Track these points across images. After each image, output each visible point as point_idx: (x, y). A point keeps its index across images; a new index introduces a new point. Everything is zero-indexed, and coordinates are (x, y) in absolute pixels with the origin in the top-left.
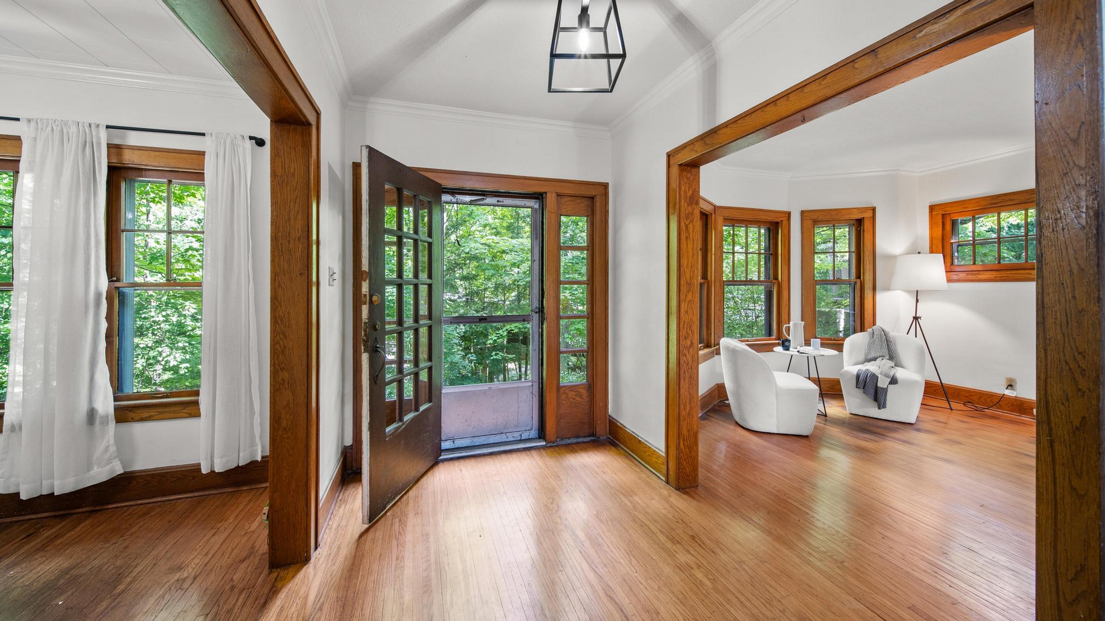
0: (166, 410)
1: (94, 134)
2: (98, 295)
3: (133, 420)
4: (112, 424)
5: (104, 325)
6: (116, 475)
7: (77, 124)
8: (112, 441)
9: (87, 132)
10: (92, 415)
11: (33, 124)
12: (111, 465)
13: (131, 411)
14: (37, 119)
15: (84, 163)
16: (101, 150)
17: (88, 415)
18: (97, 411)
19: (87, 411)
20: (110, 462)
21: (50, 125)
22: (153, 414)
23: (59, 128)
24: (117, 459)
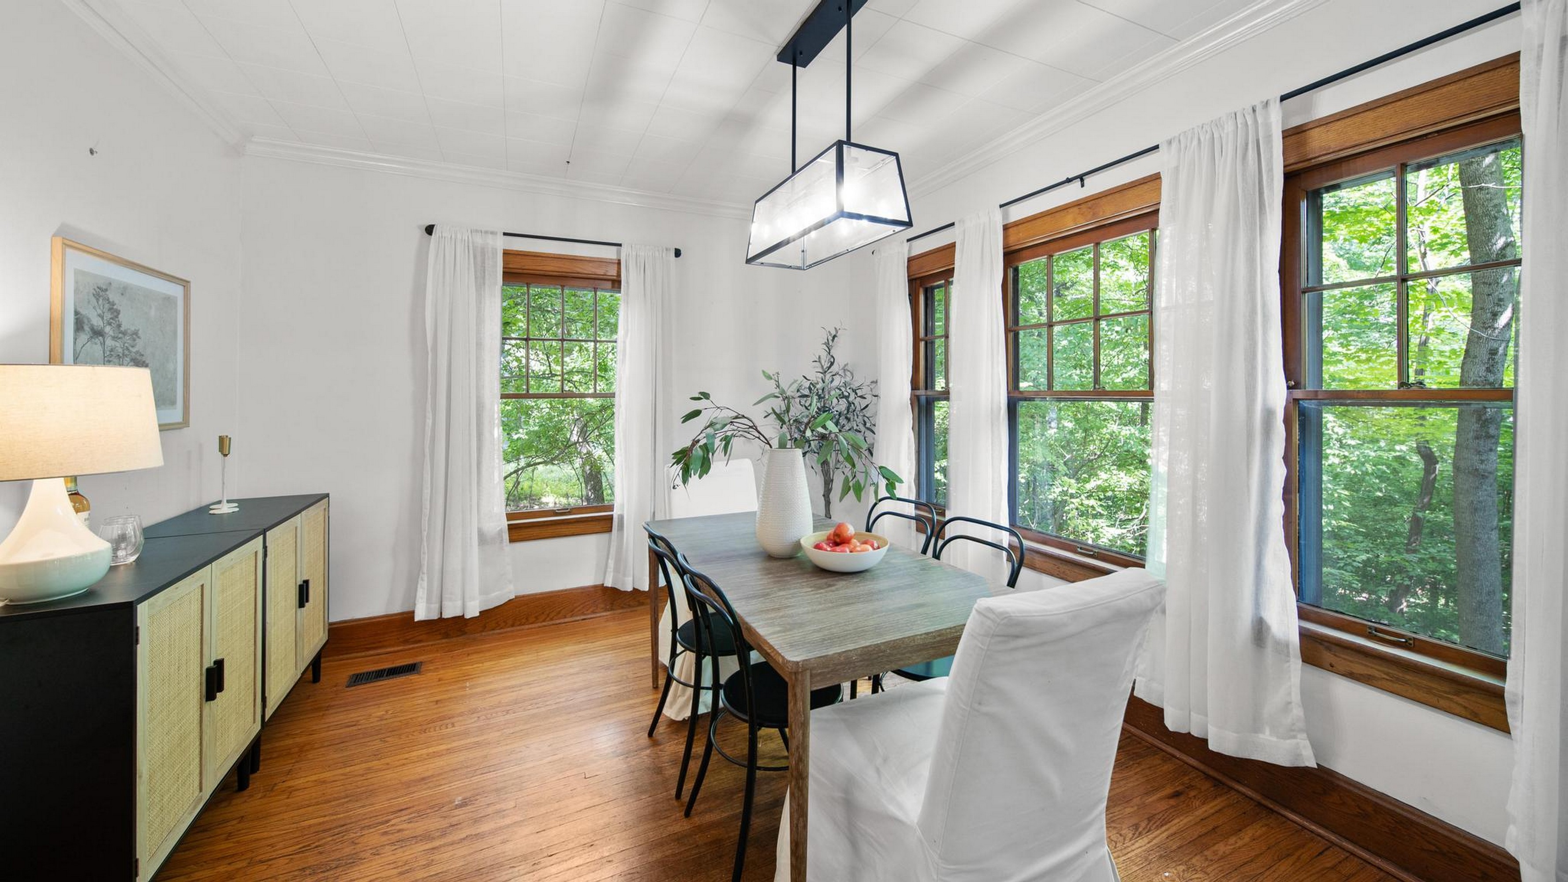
0: (1408, 677)
1: (1260, 121)
2: (1268, 414)
3: (1331, 668)
4: (1296, 663)
5: (1279, 472)
6: (1303, 765)
7: (1233, 115)
8: (1296, 697)
9: (1249, 123)
10: (1260, 630)
11: (1174, 145)
12: (1294, 741)
13: (1328, 649)
14: (1180, 135)
15: (1244, 180)
16: (1271, 148)
17: (1253, 628)
18: (1268, 628)
19: (1252, 621)
20: (1292, 733)
21: (1196, 136)
22: (1376, 674)
23: (1208, 136)
24: (1305, 735)
